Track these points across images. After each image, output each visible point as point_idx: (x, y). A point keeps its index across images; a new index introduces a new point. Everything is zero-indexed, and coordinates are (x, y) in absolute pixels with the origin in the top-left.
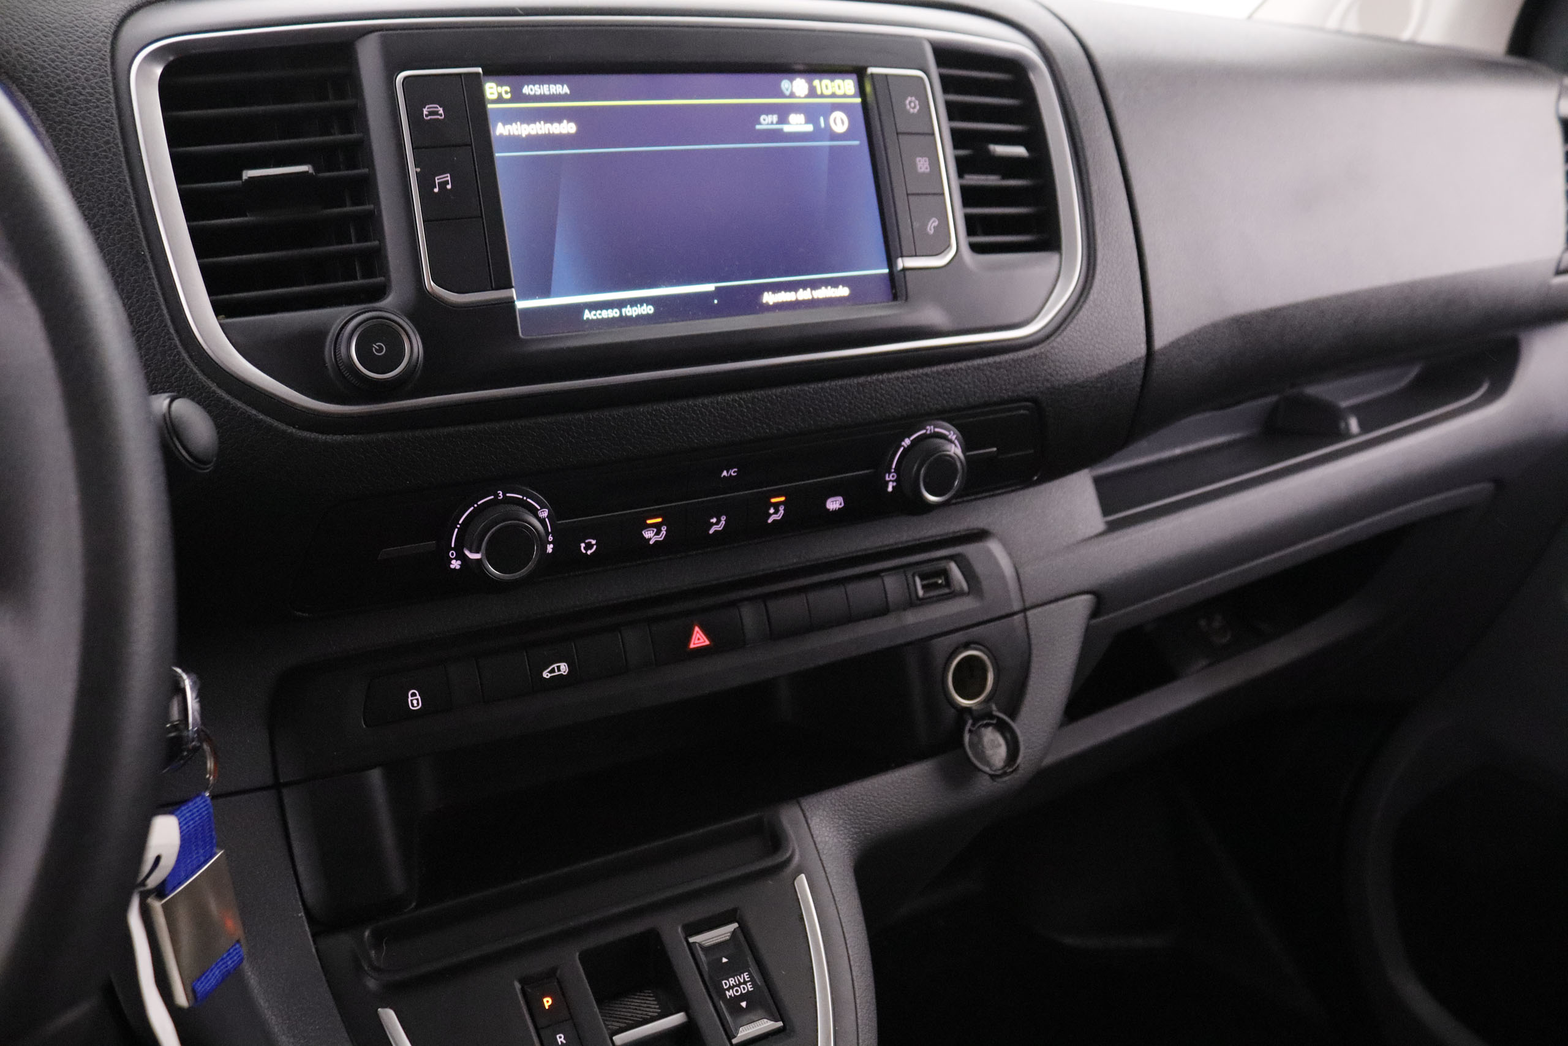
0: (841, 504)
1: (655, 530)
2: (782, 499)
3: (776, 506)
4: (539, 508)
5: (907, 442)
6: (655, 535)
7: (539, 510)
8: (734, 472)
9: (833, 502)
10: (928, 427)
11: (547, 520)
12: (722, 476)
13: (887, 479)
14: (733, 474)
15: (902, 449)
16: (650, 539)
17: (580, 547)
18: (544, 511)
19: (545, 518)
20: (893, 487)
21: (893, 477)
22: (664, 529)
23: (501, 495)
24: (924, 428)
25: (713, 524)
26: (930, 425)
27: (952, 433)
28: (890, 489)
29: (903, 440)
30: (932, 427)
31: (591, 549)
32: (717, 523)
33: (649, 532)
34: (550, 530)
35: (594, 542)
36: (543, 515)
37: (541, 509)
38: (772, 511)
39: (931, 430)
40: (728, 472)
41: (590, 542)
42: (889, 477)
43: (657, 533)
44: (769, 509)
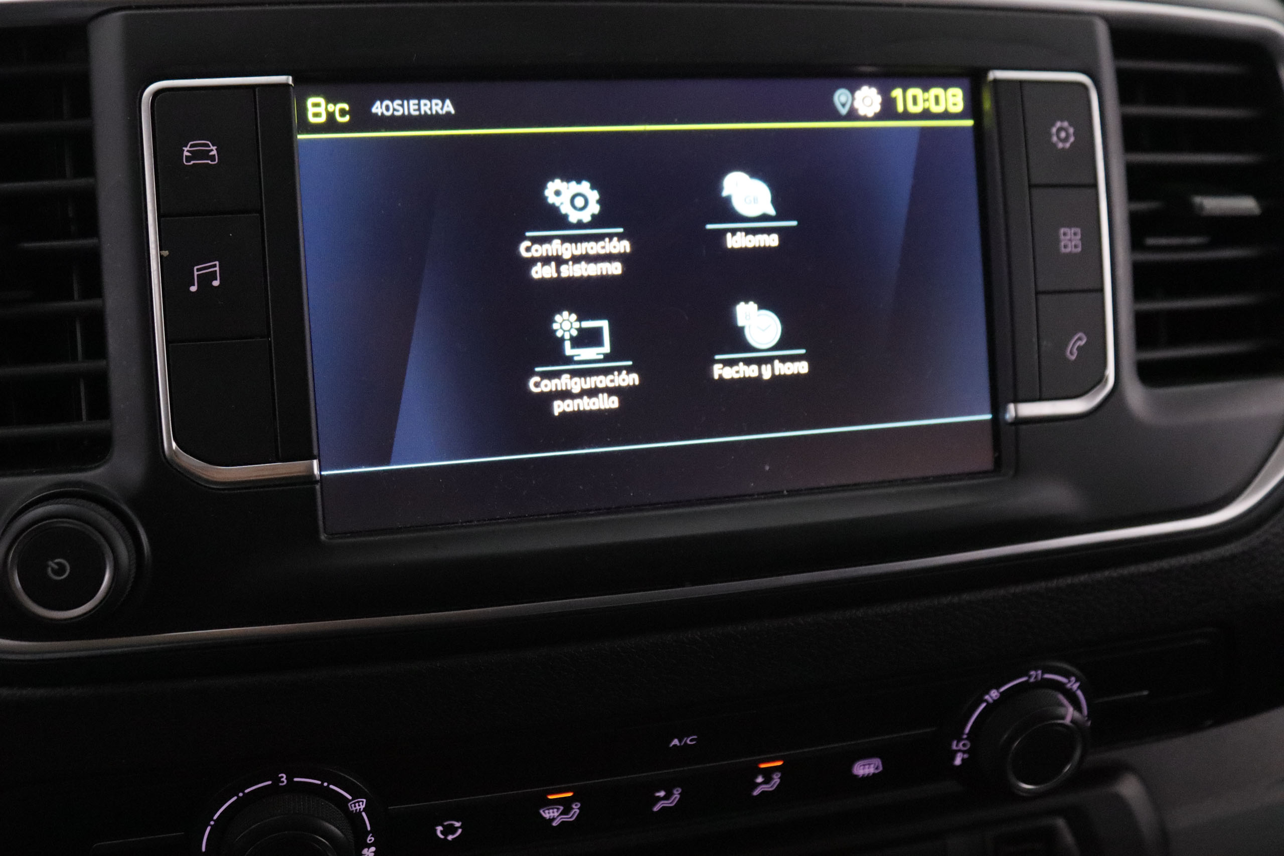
0: (877, 768)
1: (562, 808)
2: (779, 763)
3: (768, 774)
4: (350, 798)
5: (994, 694)
6: (561, 814)
7: (351, 801)
8: (691, 741)
9: (864, 765)
10: (1033, 673)
11: (364, 814)
12: (671, 745)
13: (954, 747)
14: (688, 742)
15: (983, 705)
16: (554, 819)
17: (436, 830)
18: (358, 802)
19: (360, 812)
20: (963, 760)
21: (964, 745)
22: (576, 808)
23: (284, 779)
24: (1026, 673)
25: (659, 799)
26: (1036, 669)
27: (1073, 679)
28: (958, 761)
29: (987, 693)
30: (1040, 672)
31: (453, 833)
32: (666, 798)
33: (551, 811)
34: (369, 828)
35: (457, 824)
36: (358, 808)
37: (352, 800)
38: (760, 780)
39: (1036, 677)
40: (680, 741)
41: (452, 825)
42: (957, 745)
43: (564, 813)
44: (756, 777)
